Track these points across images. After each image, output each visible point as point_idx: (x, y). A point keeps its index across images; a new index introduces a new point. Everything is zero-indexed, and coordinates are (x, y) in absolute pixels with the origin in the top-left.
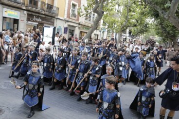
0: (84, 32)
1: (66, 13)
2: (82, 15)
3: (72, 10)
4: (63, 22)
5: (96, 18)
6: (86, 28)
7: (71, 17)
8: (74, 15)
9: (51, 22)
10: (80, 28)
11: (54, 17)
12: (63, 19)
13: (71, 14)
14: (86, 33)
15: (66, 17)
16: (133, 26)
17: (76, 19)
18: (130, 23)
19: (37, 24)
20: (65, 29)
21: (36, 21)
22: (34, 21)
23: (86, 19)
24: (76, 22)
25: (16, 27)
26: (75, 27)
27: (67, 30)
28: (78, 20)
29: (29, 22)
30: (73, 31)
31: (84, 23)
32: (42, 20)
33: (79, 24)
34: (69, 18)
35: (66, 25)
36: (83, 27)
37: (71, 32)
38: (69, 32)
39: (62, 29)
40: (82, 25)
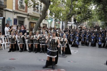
0: (33, 23)
1: (14, 5)
2: (30, 6)
3: (20, 2)
4: (12, 14)
5: (44, 7)
6: (34, 19)
7: (19, 9)
8: (22, 7)
10: (29, 19)
11: (2, 9)
12: (11, 10)
13: (19, 5)
14: (35, 23)
15: (14, 9)
16: (77, 14)
17: (24, 10)
18: (75, 11)
20: (14, 20)
23: (34, 10)
24: (25, 13)
26: (24, 18)
27: (17, 21)
28: (26, 11)
30: (23, 22)
31: (32, 14)
33: (28, 15)
34: (18, 9)
35: (15, 17)
36: (32, 18)
37: (21, 22)
38: (19, 23)
39: (11, 20)
40: (30, 16)
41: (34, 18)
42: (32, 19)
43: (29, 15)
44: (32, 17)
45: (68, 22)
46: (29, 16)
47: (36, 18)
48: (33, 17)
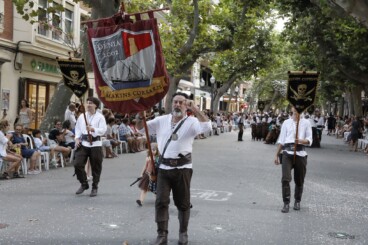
0: (39, 83)
6: (42, 66)
10: (18, 67)
14: (47, 85)
16: (218, 50)
18: (208, 40)
31: (35, 47)
33: (16, 50)
36: (33, 62)
40: (25, 53)
42: (33, 67)
43: (21, 48)
44: (30, 59)
45: (182, 81)
46: (19, 55)
47: (49, 63)
48: (37, 60)
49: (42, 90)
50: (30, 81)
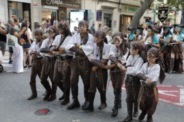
0: (128, 16)
6: (129, 9)
9: (77, 4)
10: (120, 10)
14: (131, 17)
19: (57, 8)
20: (97, 13)
21: (55, 5)
22: (52, 5)
25: (28, 16)
26: (113, 9)
27: (101, 15)
29: (45, 7)
30: (110, 15)
32: (64, 2)
33: (119, 3)
35: (99, 7)
36: (126, 8)
37: (108, 17)
38: (104, 18)
39: (93, 14)
40: (123, 4)
41: (130, 7)
42: (126, 10)
43: (121, 2)
44: (125, 6)
46: (120, 5)
47: (133, 7)
48: (127, 6)
49: (129, 19)
50: (124, 16)
